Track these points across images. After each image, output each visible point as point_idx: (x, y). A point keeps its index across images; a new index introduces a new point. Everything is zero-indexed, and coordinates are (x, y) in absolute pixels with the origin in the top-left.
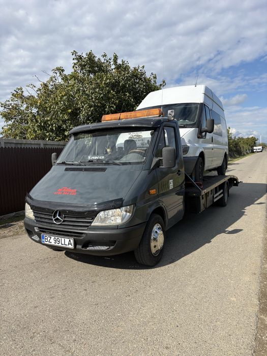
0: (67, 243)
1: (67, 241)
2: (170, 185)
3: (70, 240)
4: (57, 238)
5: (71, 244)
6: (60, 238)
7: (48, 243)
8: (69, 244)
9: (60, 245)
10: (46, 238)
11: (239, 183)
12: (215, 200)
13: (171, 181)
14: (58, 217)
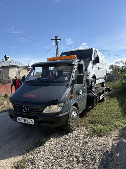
2: (80, 92)
3: (32, 120)
11: (110, 90)
12: (100, 99)
13: (81, 90)
14: (25, 108)
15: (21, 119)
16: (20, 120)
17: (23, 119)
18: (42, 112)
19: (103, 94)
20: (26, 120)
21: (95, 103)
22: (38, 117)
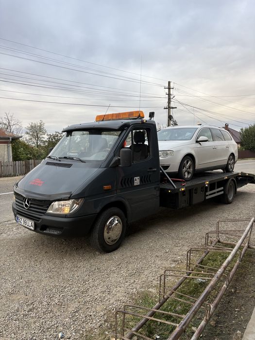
2: (136, 181)
3: (32, 223)
5: (32, 226)
7: (20, 223)
9: (26, 226)
12: (209, 197)
13: (137, 178)
14: (26, 203)
16: (20, 220)
17: (23, 219)
18: (46, 210)
19: (222, 188)
20: (25, 222)
22: (40, 219)
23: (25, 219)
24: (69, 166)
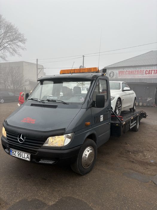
0: (26, 157)
1: (26, 155)
2: (101, 119)
3: (28, 155)
4: (19, 153)
5: (28, 158)
6: (22, 153)
7: (14, 155)
8: (27, 157)
9: (21, 157)
10: (13, 152)
11: (146, 116)
12: (131, 128)
13: (102, 116)
14: (21, 138)
15: (15, 152)
16: (13, 153)
17: (17, 152)
18: (43, 144)
19: (135, 121)
20: (20, 154)
21: (122, 133)
22: (36, 151)
23: (20, 152)
24: (55, 107)
